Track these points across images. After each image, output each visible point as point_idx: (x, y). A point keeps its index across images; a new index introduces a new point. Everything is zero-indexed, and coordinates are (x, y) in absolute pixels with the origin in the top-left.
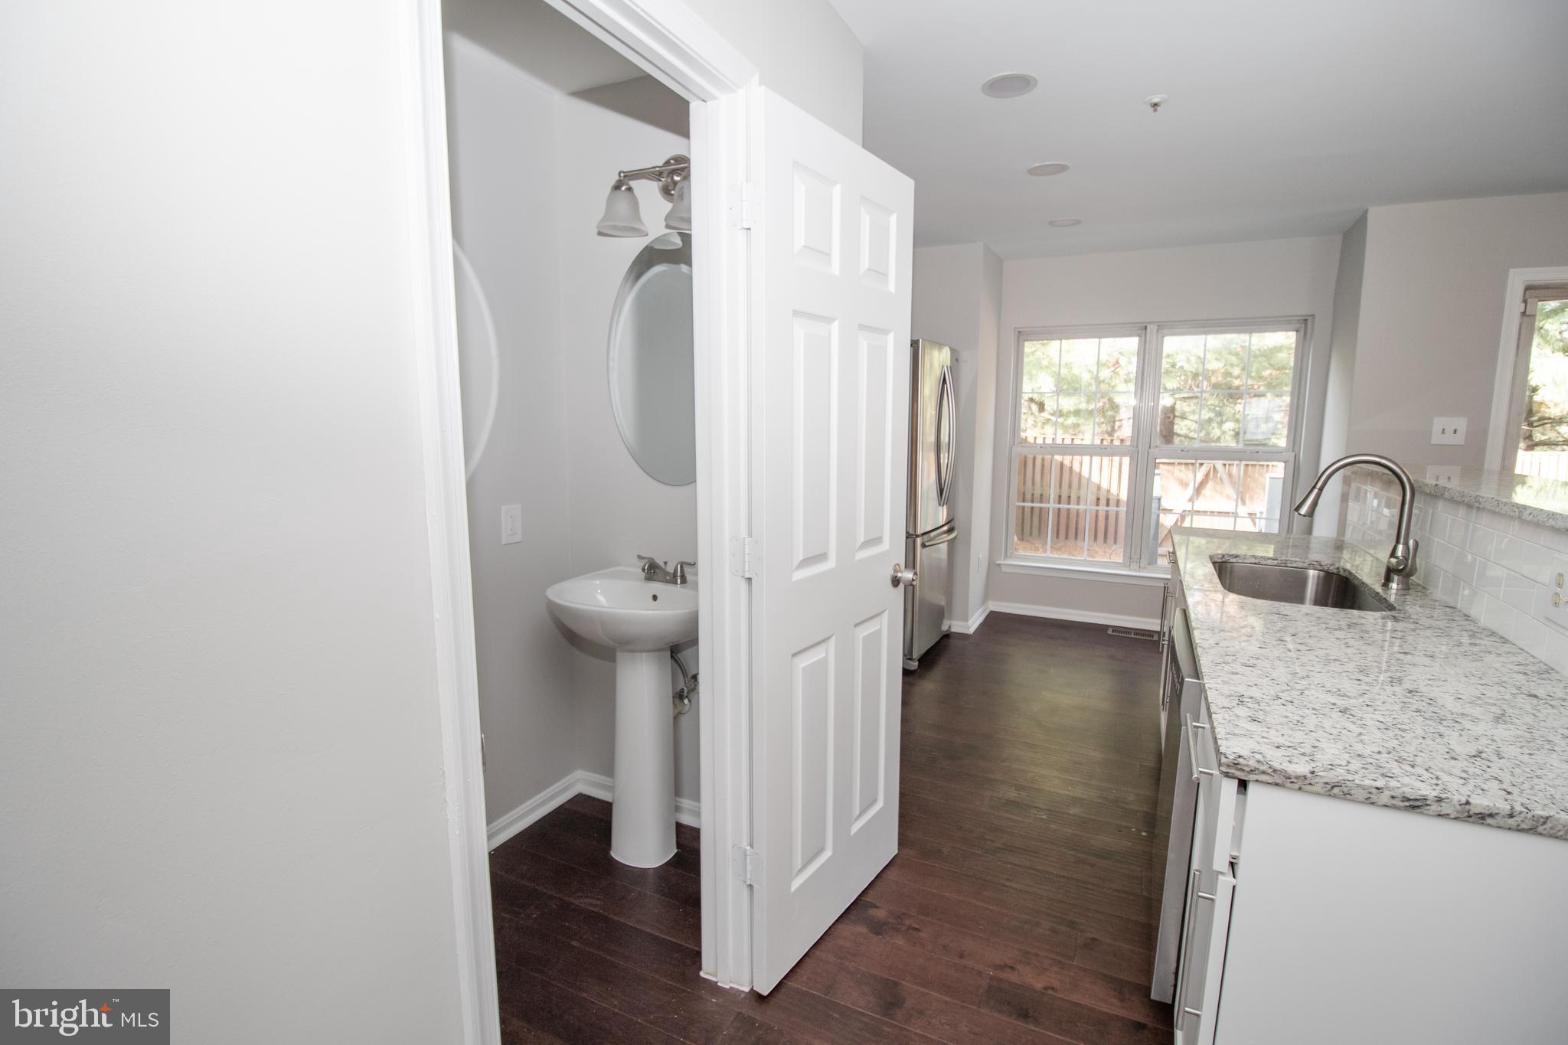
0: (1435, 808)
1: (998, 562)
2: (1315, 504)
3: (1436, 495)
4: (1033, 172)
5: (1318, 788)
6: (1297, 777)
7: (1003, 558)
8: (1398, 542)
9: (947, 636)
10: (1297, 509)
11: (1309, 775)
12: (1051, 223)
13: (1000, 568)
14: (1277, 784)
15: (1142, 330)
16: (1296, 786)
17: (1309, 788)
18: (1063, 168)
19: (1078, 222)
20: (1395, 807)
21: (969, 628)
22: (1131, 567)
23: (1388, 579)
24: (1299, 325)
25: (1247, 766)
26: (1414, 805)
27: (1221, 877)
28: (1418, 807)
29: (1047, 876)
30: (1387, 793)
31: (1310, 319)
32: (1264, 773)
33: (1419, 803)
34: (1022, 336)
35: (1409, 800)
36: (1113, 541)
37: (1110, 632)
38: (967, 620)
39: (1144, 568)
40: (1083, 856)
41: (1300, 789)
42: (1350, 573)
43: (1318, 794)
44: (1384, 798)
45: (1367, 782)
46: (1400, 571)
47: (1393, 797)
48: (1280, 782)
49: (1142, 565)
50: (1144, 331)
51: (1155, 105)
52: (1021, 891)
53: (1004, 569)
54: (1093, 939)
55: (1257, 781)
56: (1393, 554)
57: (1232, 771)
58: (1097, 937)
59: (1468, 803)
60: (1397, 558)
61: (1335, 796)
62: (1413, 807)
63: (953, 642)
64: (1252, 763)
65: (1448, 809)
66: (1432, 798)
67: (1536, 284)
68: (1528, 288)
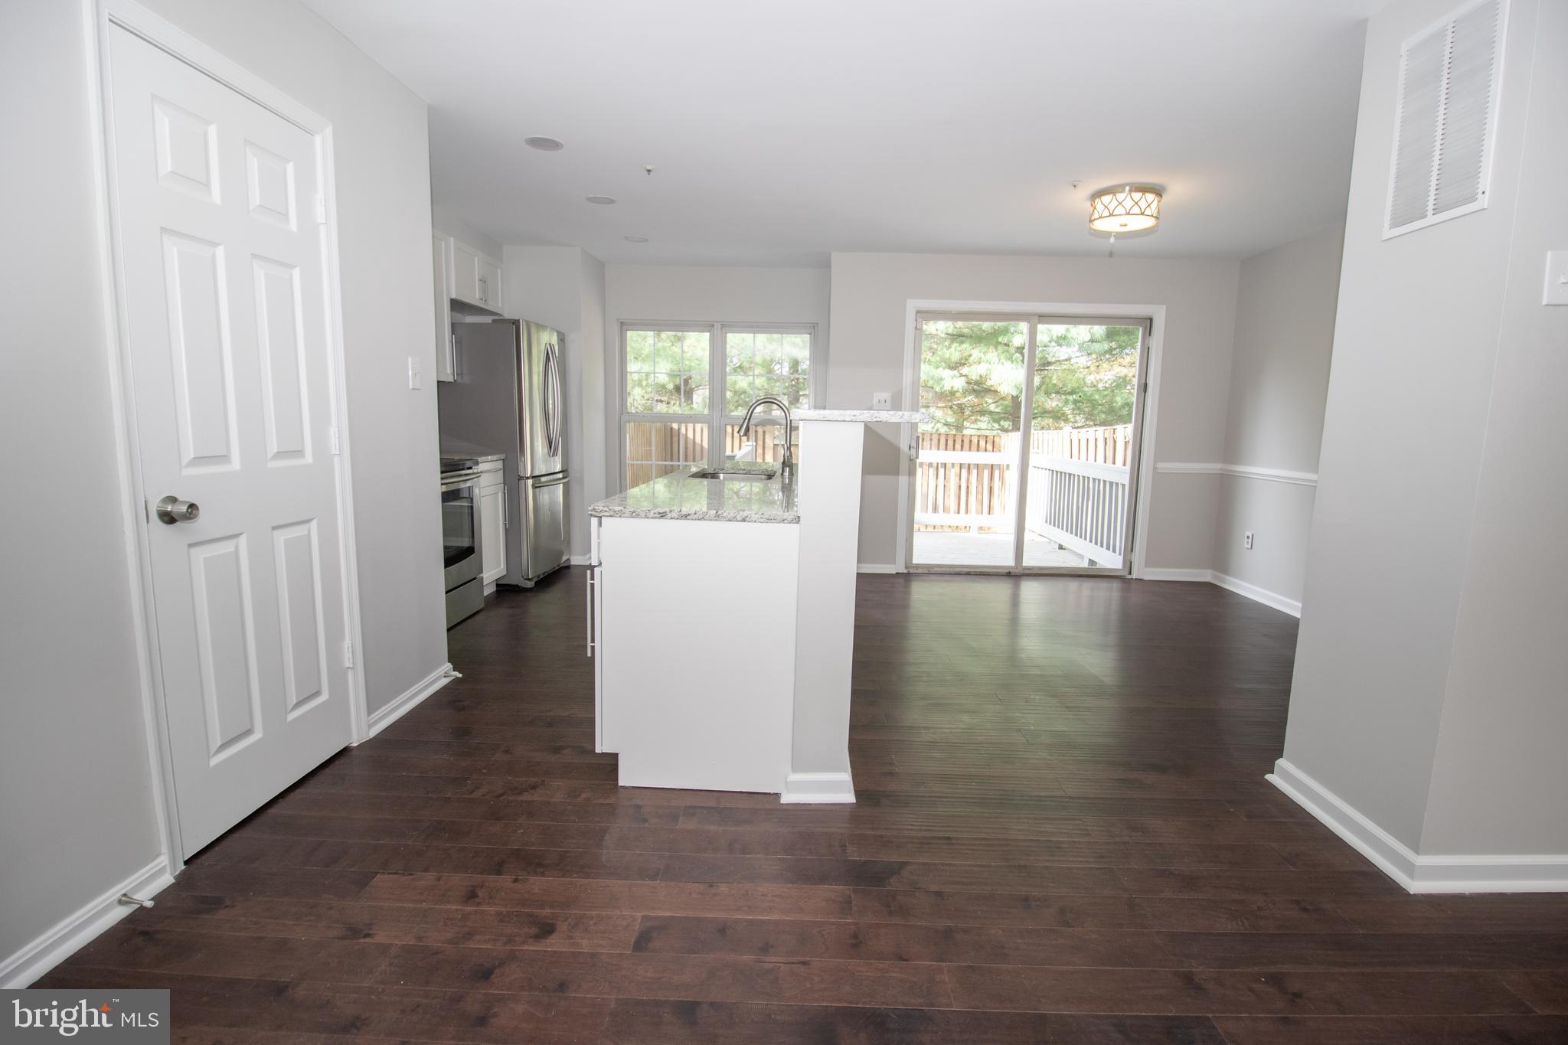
0: (670, 516)
4: (590, 200)
5: (626, 515)
6: (619, 511)
11: (623, 509)
12: (626, 238)
14: (611, 516)
15: (710, 327)
17: (624, 515)
18: (612, 201)
19: (646, 240)
20: (656, 518)
24: (810, 329)
30: (652, 512)
31: (816, 324)
33: (664, 514)
34: (624, 326)
35: (660, 513)
41: (620, 516)
44: (652, 515)
47: (654, 513)
50: (712, 328)
51: (649, 171)
55: (604, 516)
57: (593, 513)
59: (681, 511)
61: (634, 517)
62: (662, 516)
65: (674, 515)
66: (668, 511)
67: (920, 309)
68: (918, 312)
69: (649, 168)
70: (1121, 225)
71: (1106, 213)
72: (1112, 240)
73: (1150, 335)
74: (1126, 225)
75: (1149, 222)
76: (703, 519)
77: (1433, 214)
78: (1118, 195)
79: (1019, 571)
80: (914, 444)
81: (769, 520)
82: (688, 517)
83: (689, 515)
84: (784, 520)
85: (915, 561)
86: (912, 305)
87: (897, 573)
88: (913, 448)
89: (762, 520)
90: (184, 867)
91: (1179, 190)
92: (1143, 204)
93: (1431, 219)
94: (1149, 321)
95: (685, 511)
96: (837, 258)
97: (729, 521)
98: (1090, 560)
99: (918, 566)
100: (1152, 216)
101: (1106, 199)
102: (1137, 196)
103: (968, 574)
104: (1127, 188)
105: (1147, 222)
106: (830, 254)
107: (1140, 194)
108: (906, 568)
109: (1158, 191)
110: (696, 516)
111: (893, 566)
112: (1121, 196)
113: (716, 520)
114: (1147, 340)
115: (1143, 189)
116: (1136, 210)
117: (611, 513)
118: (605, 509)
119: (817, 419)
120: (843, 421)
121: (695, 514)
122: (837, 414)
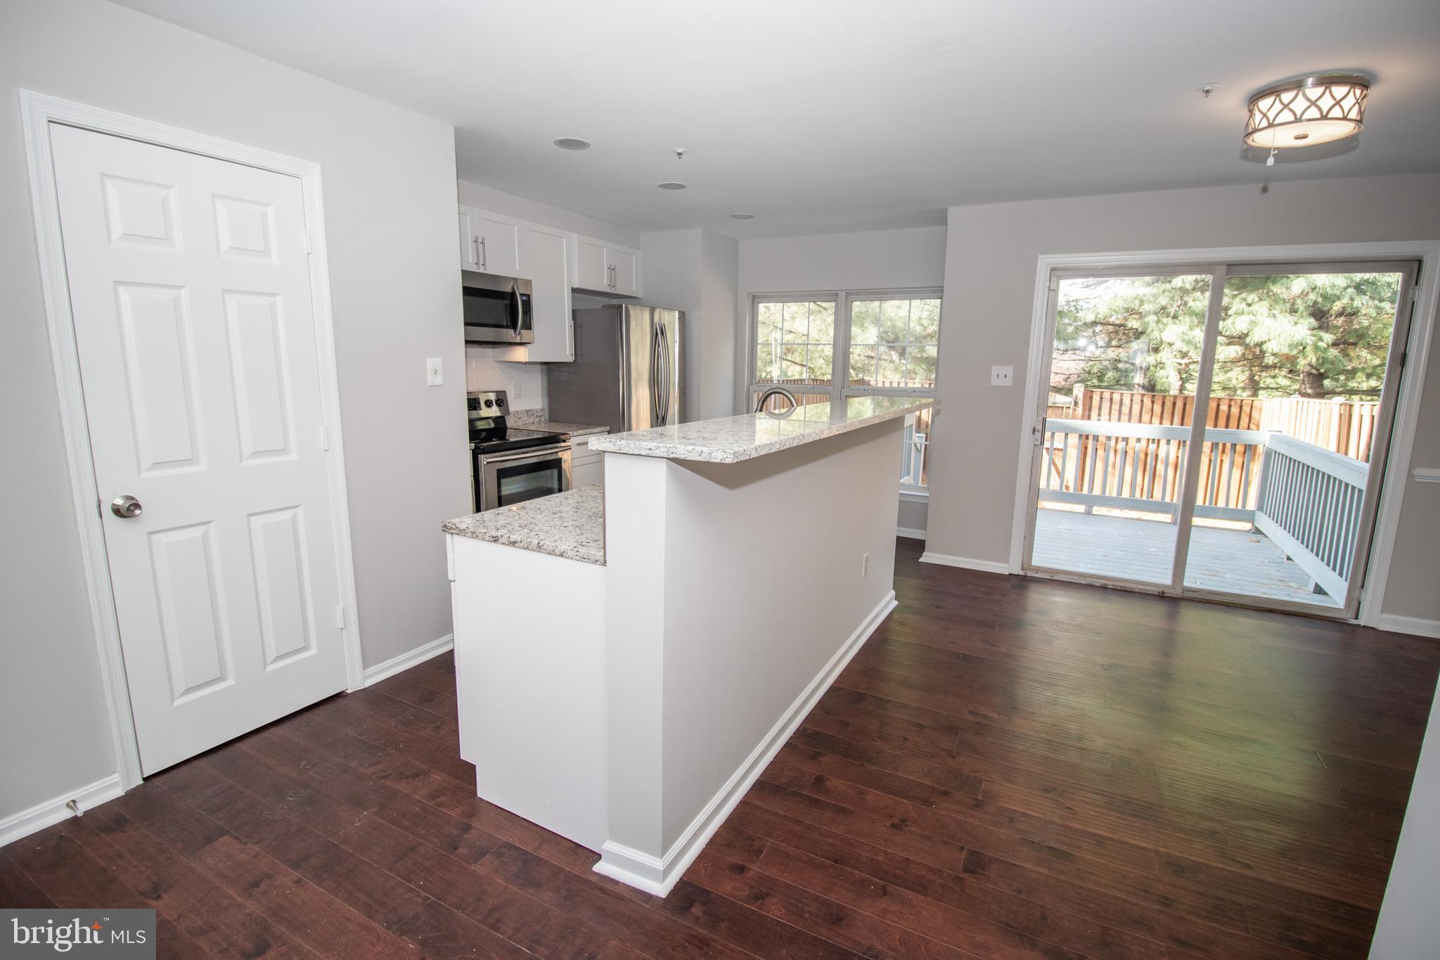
5: (468, 534)
20: (491, 541)
24: (939, 295)
34: (755, 299)
41: (464, 536)
50: (837, 297)
61: (474, 538)
67: (1053, 266)
68: (1051, 270)
69: (680, 151)
70: (1297, 138)
71: (1264, 123)
72: (1271, 161)
73: (1417, 283)
74: (1305, 137)
75: (1344, 129)
76: (527, 548)
78: (1282, 96)
79: (1177, 592)
80: (1039, 427)
81: (584, 559)
82: (515, 545)
83: (516, 542)
84: (596, 561)
85: (1034, 563)
86: (1045, 262)
87: (1010, 574)
88: (1038, 431)
89: (578, 558)
90: (141, 782)
92: (1326, 103)
94: (1416, 263)
95: (513, 538)
96: (954, 213)
97: (549, 554)
98: (1317, 584)
99: (1038, 569)
100: (1347, 119)
101: (1264, 104)
102: (1312, 92)
103: (1104, 588)
105: (1342, 129)
106: (946, 211)
107: (1322, 89)
108: (1023, 569)
110: (522, 544)
111: (1007, 565)
113: (538, 551)
114: (1411, 292)
115: (1324, 80)
116: (1313, 113)
117: (458, 532)
118: (453, 526)
119: (614, 451)
120: (639, 455)
121: (521, 542)
122: (632, 446)
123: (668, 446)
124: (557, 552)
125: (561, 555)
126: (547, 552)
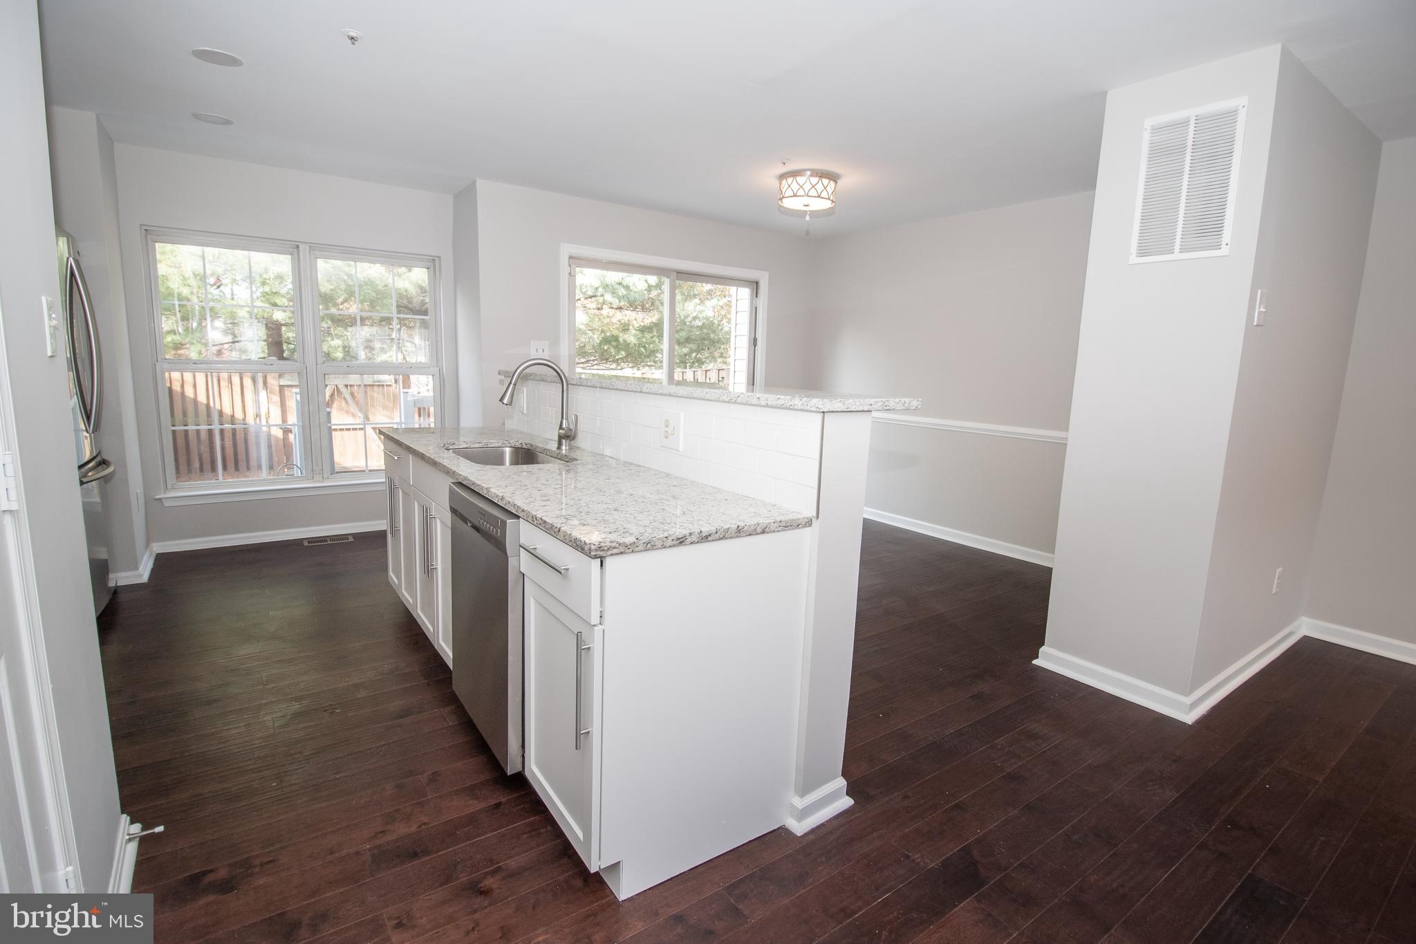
0: (689, 540)
1: (157, 497)
2: (512, 395)
3: (581, 384)
5: (641, 548)
6: (631, 545)
7: (163, 491)
8: (562, 418)
9: (116, 591)
10: (501, 400)
11: (636, 541)
13: (162, 502)
14: (621, 553)
15: (293, 248)
16: (630, 550)
17: (637, 549)
19: (228, 122)
20: (674, 545)
21: (141, 576)
22: (315, 479)
23: (560, 444)
24: (429, 264)
25: (606, 546)
26: (681, 541)
27: (596, 628)
28: (683, 542)
29: (369, 752)
30: (670, 538)
31: (437, 259)
32: (615, 548)
33: (683, 540)
34: (150, 235)
36: (245, 467)
37: (306, 544)
38: (137, 568)
39: (328, 478)
40: (389, 723)
41: (633, 551)
42: (531, 445)
43: (642, 551)
44: (669, 542)
45: (661, 536)
46: (567, 436)
47: (673, 540)
48: (622, 550)
49: (325, 475)
50: (296, 250)
51: (353, 39)
52: (353, 775)
53: (167, 504)
54: (434, 773)
55: (612, 555)
56: (561, 427)
58: (435, 771)
59: (701, 532)
60: (564, 429)
61: (651, 549)
62: (681, 542)
63: (122, 597)
64: (608, 544)
65: (694, 538)
66: (687, 534)
67: (574, 255)
68: (570, 258)
70: (808, 205)
71: (791, 193)
73: (757, 297)
74: (811, 206)
75: (827, 205)
76: (724, 537)
77: (1180, 252)
78: (798, 178)
81: (787, 526)
82: (709, 538)
83: (710, 535)
84: (799, 525)
86: (567, 249)
89: (780, 529)
91: (851, 179)
93: (1177, 255)
94: (755, 284)
96: (483, 187)
97: (750, 535)
100: (829, 199)
102: (814, 180)
104: (809, 173)
105: (825, 205)
106: (474, 181)
107: (817, 179)
109: (833, 177)
110: (717, 536)
112: (801, 180)
113: (737, 537)
114: (754, 301)
115: (822, 175)
116: (813, 193)
118: (614, 545)
119: (843, 410)
120: (863, 411)
121: (716, 533)
122: (858, 403)
123: (884, 400)
124: (759, 530)
125: (763, 532)
126: (748, 533)
